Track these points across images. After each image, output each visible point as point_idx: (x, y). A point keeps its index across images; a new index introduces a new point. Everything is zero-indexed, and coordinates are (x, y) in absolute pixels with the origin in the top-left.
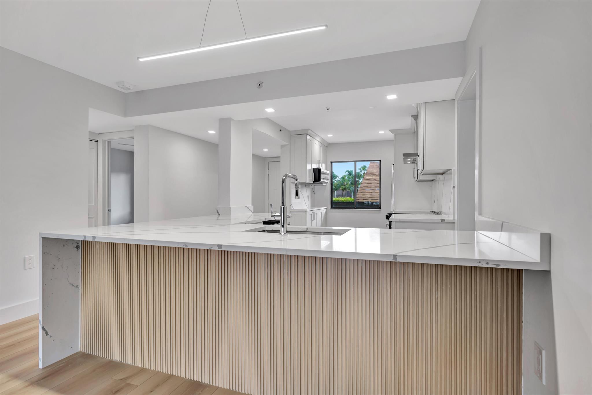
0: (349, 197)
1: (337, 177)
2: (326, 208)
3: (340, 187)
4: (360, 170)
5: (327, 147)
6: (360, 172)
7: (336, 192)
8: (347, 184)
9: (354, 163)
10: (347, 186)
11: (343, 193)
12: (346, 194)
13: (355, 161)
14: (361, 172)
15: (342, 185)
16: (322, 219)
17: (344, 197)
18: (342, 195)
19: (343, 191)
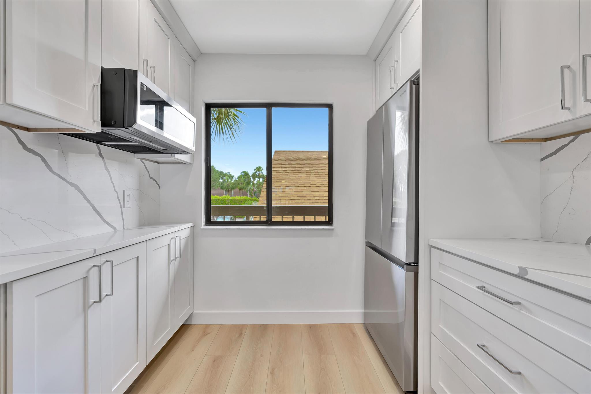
0: (246, 196)
1: (234, 177)
2: (190, 225)
3: (236, 187)
4: (255, 171)
5: (194, 61)
6: (255, 172)
7: (232, 191)
8: (243, 184)
9: (265, 109)
10: (243, 186)
11: (239, 192)
12: (242, 193)
13: (269, 106)
14: (257, 172)
15: (239, 184)
16: (174, 265)
17: (241, 196)
18: (238, 194)
19: (240, 190)
